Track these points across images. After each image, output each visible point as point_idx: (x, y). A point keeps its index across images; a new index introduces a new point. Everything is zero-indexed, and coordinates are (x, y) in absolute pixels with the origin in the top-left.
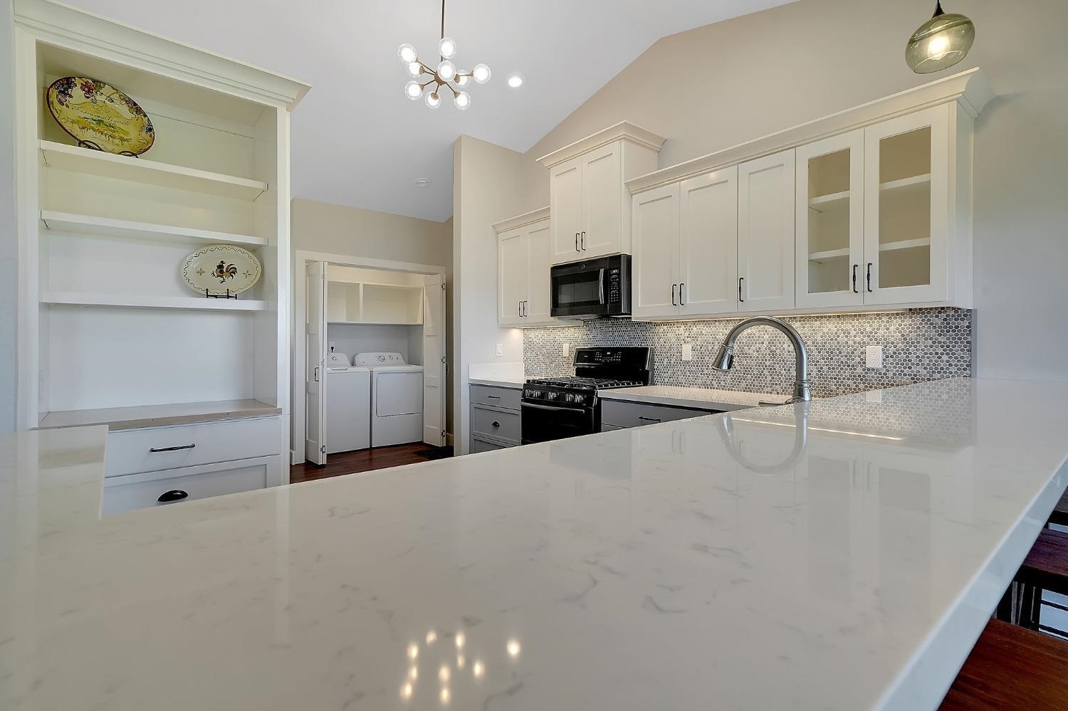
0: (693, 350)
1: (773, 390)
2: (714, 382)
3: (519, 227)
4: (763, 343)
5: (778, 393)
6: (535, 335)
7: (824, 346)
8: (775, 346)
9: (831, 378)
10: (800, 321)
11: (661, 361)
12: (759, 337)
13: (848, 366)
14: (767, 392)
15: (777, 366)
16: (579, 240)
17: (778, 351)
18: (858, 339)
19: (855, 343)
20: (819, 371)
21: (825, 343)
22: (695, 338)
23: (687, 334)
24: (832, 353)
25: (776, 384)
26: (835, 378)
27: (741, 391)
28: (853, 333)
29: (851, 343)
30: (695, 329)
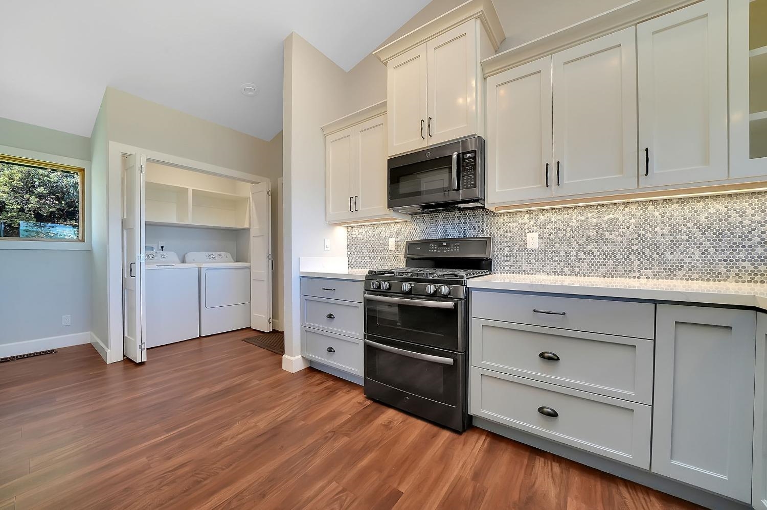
0: (541, 237)
1: (641, 275)
2: (566, 269)
3: (350, 126)
4: (628, 228)
5: (648, 278)
6: (361, 233)
7: (709, 227)
8: (644, 230)
9: (720, 260)
10: (677, 203)
11: (502, 250)
12: (623, 222)
13: (744, 247)
14: (634, 277)
15: (647, 251)
16: (426, 126)
17: (649, 235)
18: (757, 218)
19: (753, 222)
20: (703, 254)
21: (712, 224)
22: (542, 226)
23: (532, 223)
24: (720, 234)
25: (646, 269)
26: (725, 260)
27: (600, 276)
28: (750, 211)
29: (747, 222)
30: (542, 217)
